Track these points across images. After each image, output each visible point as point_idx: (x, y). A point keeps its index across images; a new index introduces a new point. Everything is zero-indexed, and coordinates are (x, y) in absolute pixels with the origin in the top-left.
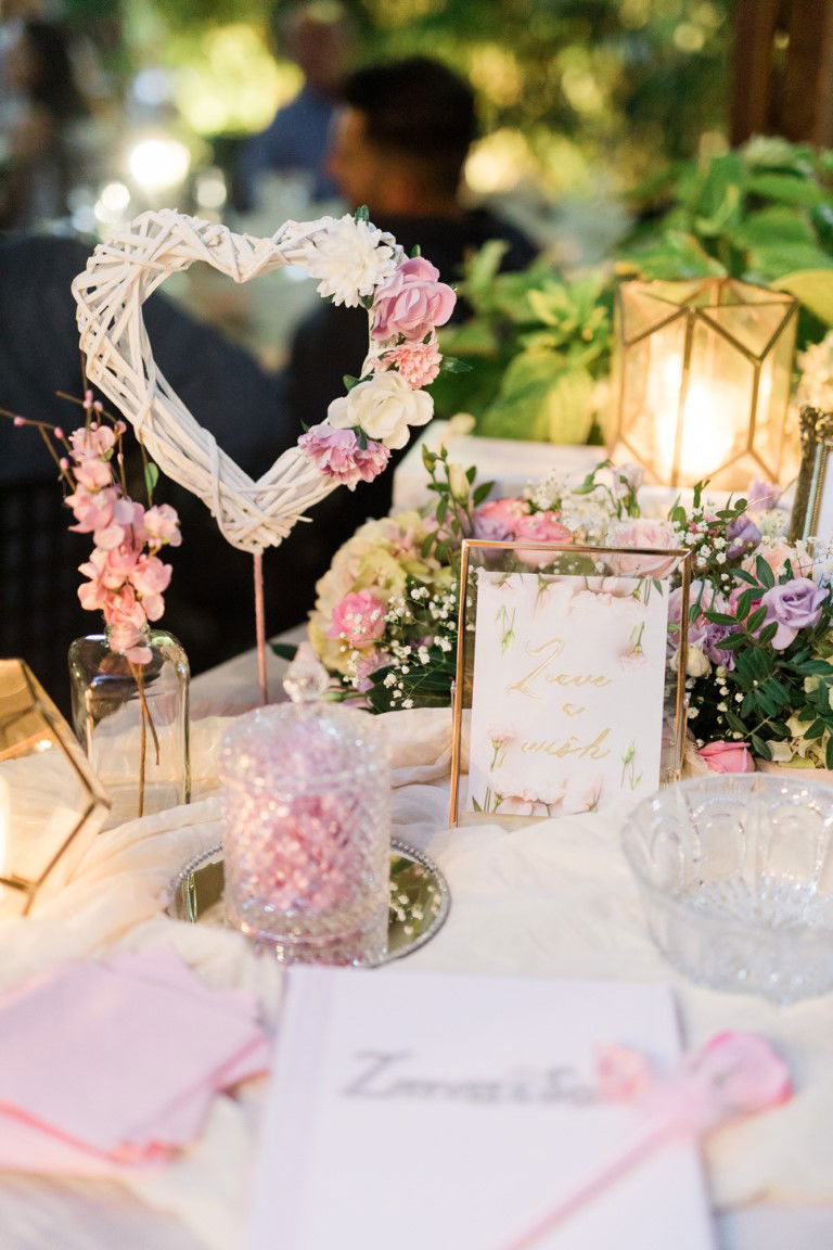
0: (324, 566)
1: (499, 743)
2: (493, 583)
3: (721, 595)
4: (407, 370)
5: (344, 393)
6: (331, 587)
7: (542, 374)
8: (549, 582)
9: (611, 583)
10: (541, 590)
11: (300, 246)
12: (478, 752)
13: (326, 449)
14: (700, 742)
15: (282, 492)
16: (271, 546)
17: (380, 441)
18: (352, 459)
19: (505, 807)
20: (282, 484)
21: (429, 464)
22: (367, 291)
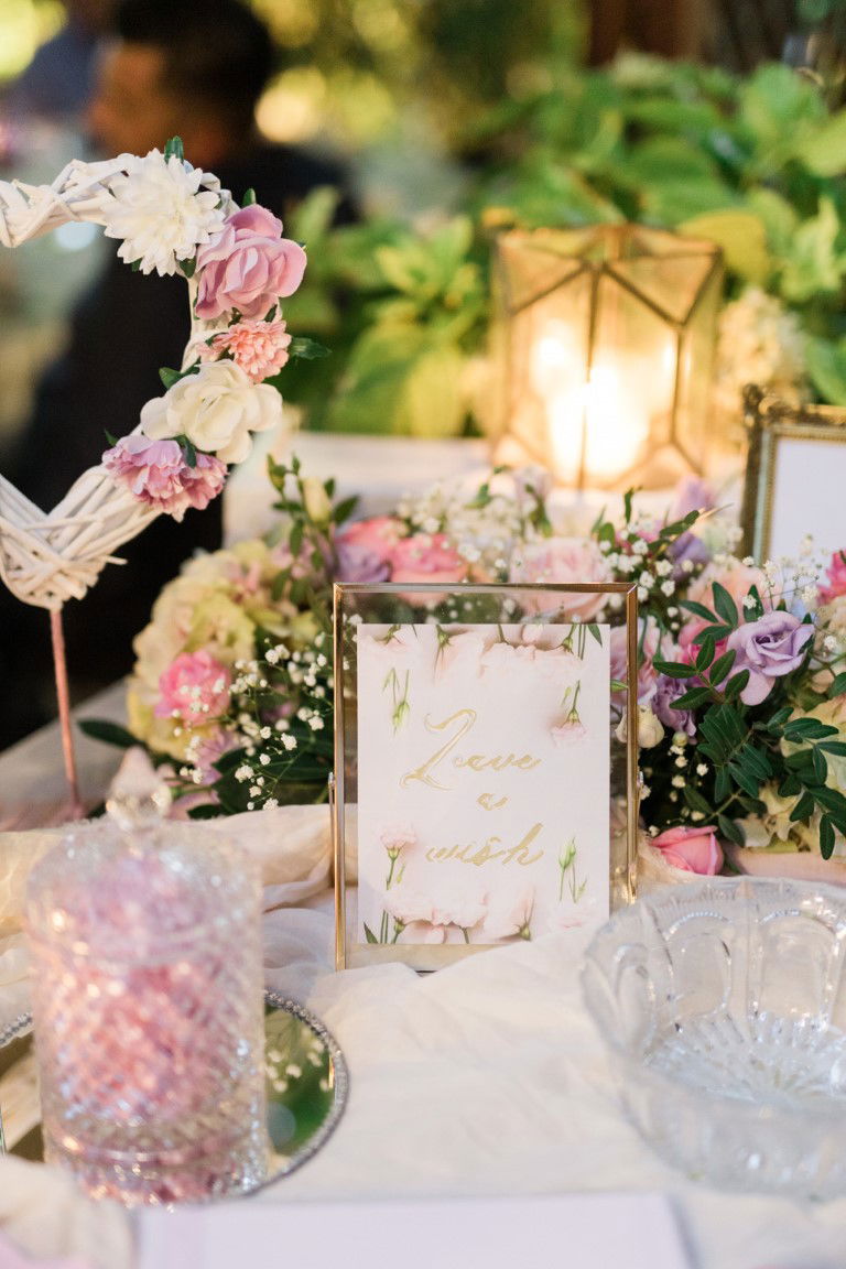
0: (143, 619)
1: (396, 852)
2: (377, 639)
3: (668, 638)
4: (245, 358)
5: (160, 391)
6: (154, 644)
7: (400, 352)
8: (450, 634)
9: (534, 631)
10: (442, 645)
11: (90, 194)
12: (369, 863)
13: (141, 468)
14: (653, 829)
15: (84, 526)
16: (73, 600)
17: (213, 454)
18: (177, 480)
19: (408, 937)
20: (83, 515)
21: (277, 479)
22: (186, 252)
